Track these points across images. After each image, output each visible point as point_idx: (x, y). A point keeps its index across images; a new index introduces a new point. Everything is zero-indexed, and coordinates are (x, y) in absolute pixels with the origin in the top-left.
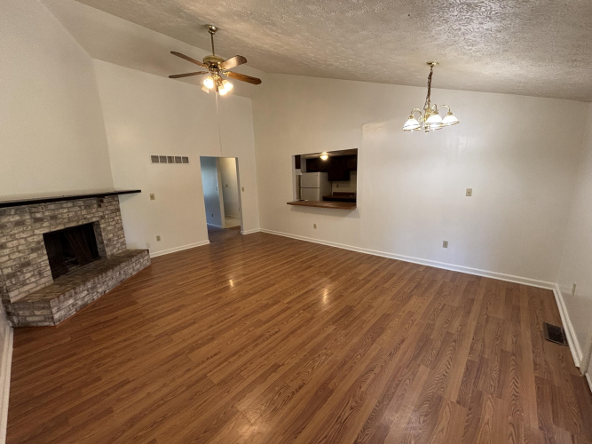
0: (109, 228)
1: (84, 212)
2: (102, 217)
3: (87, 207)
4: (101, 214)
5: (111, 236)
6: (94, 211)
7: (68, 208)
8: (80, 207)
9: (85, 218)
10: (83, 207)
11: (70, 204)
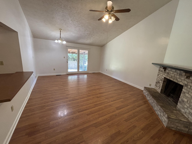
0: (187, 95)
1: (178, 77)
2: (186, 85)
3: (180, 75)
4: (186, 83)
5: (186, 100)
6: (183, 78)
7: (173, 72)
8: (177, 73)
9: (177, 80)
10: (178, 74)
11: (174, 71)
